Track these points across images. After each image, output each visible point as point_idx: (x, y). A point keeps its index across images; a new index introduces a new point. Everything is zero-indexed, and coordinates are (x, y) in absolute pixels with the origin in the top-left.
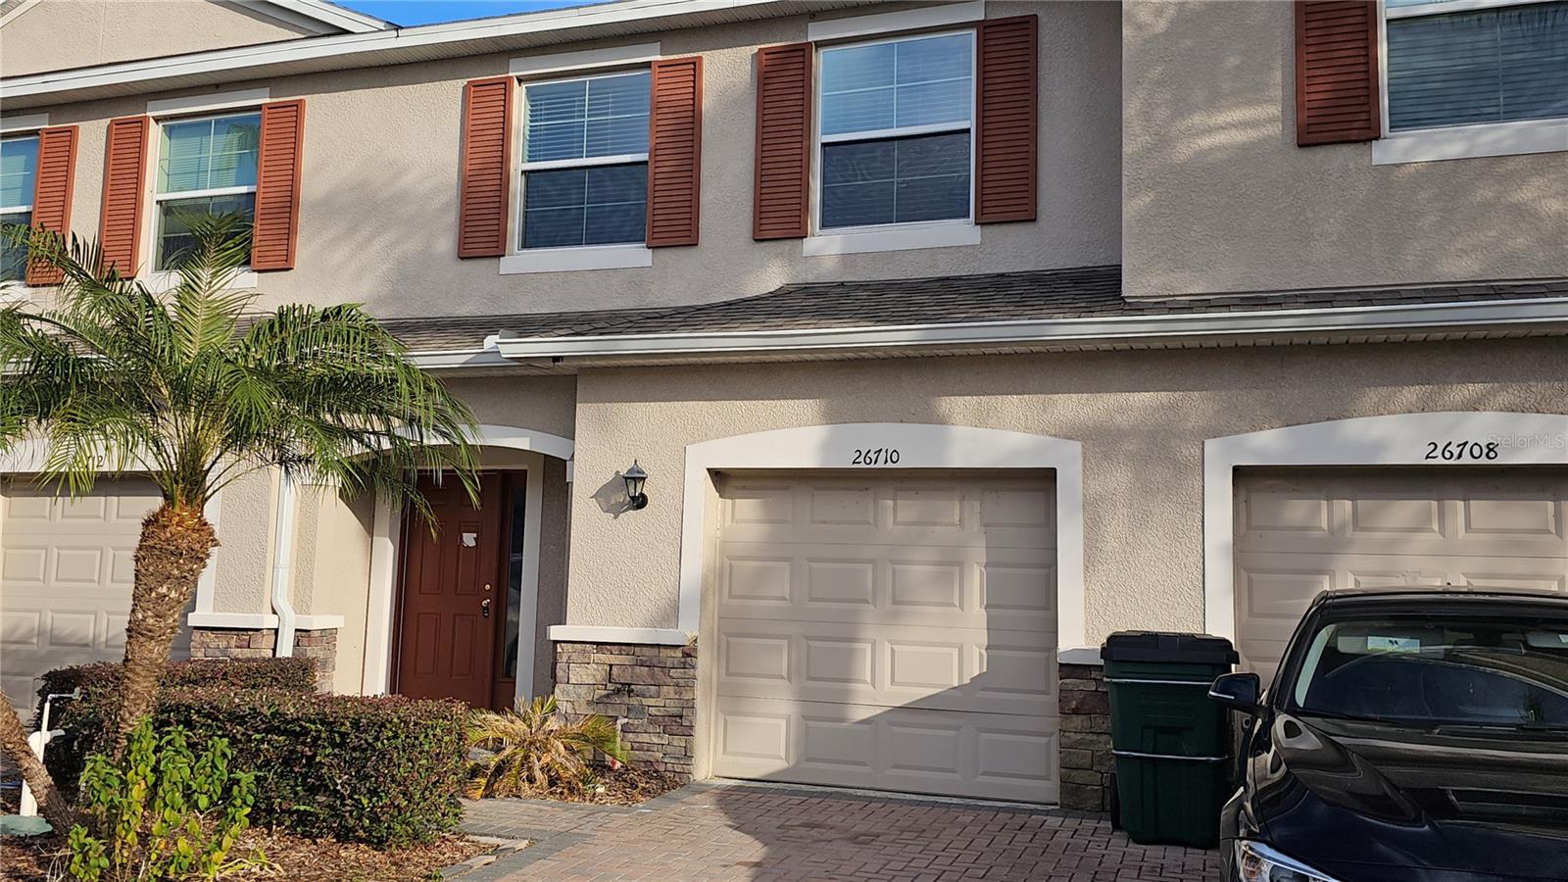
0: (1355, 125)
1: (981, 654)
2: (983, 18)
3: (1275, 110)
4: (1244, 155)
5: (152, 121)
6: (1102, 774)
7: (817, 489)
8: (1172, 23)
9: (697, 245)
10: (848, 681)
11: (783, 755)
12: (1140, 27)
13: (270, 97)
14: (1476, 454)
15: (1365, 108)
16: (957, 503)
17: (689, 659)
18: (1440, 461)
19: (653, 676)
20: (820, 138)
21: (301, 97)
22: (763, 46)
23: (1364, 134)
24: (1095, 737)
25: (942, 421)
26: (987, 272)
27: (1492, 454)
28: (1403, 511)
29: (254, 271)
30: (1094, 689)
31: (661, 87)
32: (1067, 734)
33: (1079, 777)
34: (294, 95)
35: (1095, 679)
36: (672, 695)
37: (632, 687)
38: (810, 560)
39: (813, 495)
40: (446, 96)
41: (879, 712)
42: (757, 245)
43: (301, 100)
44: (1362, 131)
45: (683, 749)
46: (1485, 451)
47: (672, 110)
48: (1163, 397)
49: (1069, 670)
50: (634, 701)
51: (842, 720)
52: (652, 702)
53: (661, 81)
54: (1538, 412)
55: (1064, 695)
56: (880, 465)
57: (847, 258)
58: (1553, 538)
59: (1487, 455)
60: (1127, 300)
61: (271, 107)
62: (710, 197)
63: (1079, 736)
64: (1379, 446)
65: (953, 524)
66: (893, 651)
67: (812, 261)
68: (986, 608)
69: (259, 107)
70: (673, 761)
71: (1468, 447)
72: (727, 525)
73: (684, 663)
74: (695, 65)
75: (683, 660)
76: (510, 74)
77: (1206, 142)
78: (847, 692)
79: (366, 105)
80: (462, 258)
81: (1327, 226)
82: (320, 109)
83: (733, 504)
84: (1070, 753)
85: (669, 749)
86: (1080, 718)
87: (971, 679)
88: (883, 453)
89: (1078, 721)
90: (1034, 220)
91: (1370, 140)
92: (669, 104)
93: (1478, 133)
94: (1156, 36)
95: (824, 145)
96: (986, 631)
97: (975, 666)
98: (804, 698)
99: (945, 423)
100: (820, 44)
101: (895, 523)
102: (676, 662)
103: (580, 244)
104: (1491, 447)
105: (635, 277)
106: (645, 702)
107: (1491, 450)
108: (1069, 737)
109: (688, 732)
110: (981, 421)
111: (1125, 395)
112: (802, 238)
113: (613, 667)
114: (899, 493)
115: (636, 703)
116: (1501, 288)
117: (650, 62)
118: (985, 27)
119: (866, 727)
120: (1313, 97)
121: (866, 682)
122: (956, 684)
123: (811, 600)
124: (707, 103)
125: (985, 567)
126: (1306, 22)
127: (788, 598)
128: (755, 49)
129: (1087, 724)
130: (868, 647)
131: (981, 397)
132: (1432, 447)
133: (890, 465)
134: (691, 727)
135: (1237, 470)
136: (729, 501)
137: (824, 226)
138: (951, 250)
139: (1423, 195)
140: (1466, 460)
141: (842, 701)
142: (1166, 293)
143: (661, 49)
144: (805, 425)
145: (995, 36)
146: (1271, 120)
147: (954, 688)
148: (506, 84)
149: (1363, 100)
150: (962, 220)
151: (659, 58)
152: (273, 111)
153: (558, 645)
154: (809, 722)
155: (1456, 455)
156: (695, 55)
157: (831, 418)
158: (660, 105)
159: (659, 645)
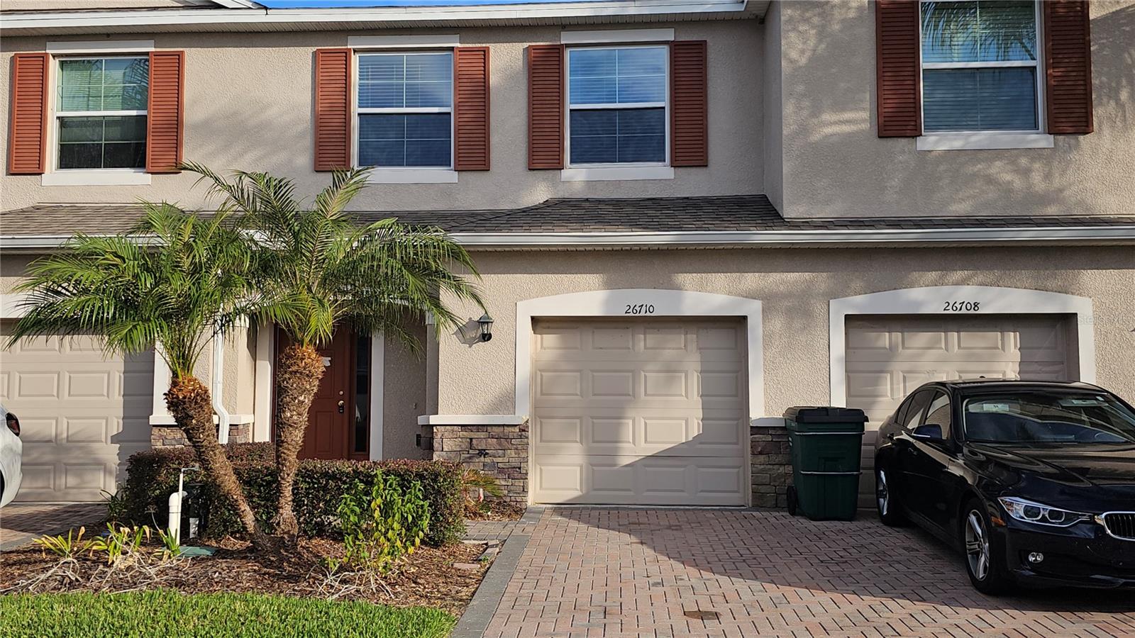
0: (909, 127)
1: (698, 423)
2: (673, 39)
3: (865, 115)
4: (848, 139)
5: (51, 57)
6: (775, 486)
7: (596, 328)
8: (810, 60)
9: (489, 170)
10: (617, 442)
11: (578, 488)
12: (791, 61)
13: (155, 47)
14: (969, 308)
15: (913, 118)
16: (683, 336)
17: (523, 433)
18: (951, 312)
19: (500, 444)
20: (569, 106)
21: (181, 49)
22: (531, 44)
23: (913, 133)
24: (771, 467)
25: (679, 288)
26: (679, 196)
27: (976, 308)
28: (922, 338)
29: (148, 173)
30: (770, 440)
31: (460, 65)
32: (756, 466)
33: (763, 489)
34: (178, 47)
35: (771, 435)
36: (513, 455)
37: (487, 451)
38: (593, 371)
39: (593, 332)
40: (301, 58)
41: (637, 459)
42: (530, 172)
43: (182, 52)
44: (913, 131)
45: (521, 488)
46: (973, 306)
47: (469, 80)
48: (807, 275)
49: (756, 430)
50: (488, 460)
51: (615, 465)
52: (500, 460)
53: (461, 61)
54: (998, 286)
55: (754, 444)
56: (643, 314)
57: (590, 184)
58: (1000, 351)
59: (974, 309)
60: (786, 220)
61: (156, 54)
62: (497, 140)
63: (762, 467)
64: (920, 304)
65: (681, 349)
66: (646, 423)
67: (568, 184)
68: (701, 396)
69: (147, 54)
70: (515, 495)
71: (965, 304)
72: (538, 351)
73: (521, 436)
74: (485, 52)
75: (520, 433)
76: (349, 47)
77: (828, 130)
78: (617, 449)
79: (235, 59)
80: (317, 171)
81: (893, 183)
82: (196, 59)
83: (542, 339)
84: (757, 476)
85: (512, 488)
86: (763, 456)
87: (694, 438)
88: (644, 308)
89: (762, 458)
90: (706, 166)
91: (916, 136)
92: (467, 77)
93: (969, 136)
94: (800, 67)
95: (571, 110)
96: (701, 410)
97: (695, 431)
98: (590, 454)
99: (681, 289)
100: (568, 46)
101: (645, 348)
102: (515, 434)
103: (402, 165)
104: (976, 305)
105: (445, 189)
106: (495, 460)
107: (976, 306)
108: (757, 467)
109: (524, 477)
110: (701, 288)
111: (785, 274)
112: (560, 169)
113: (473, 440)
114: (647, 330)
115: (489, 461)
116: (982, 220)
117: (453, 47)
118: (675, 45)
119: (629, 468)
120: (886, 110)
121: (629, 442)
122: (684, 441)
123: (595, 395)
124: (494, 80)
125: (700, 373)
126: (883, 67)
127: (579, 393)
128: (526, 45)
129: (767, 459)
130: (630, 422)
131: (703, 274)
132: (947, 304)
133: (648, 314)
134: (527, 474)
135: (847, 317)
136: (539, 336)
137: (572, 162)
138: (656, 182)
139: (942, 168)
140: (964, 311)
141: (614, 454)
142: (808, 217)
143: (460, 40)
144: (595, 290)
145: (681, 51)
146: (864, 121)
147: (683, 443)
148: (346, 54)
149: (912, 114)
150: (660, 163)
151: (459, 45)
152: (158, 57)
153: (434, 428)
154: (594, 468)
155: (959, 308)
156: (484, 45)
157: (609, 285)
158: (460, 77)
159: (504, 425)
